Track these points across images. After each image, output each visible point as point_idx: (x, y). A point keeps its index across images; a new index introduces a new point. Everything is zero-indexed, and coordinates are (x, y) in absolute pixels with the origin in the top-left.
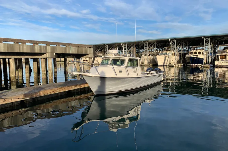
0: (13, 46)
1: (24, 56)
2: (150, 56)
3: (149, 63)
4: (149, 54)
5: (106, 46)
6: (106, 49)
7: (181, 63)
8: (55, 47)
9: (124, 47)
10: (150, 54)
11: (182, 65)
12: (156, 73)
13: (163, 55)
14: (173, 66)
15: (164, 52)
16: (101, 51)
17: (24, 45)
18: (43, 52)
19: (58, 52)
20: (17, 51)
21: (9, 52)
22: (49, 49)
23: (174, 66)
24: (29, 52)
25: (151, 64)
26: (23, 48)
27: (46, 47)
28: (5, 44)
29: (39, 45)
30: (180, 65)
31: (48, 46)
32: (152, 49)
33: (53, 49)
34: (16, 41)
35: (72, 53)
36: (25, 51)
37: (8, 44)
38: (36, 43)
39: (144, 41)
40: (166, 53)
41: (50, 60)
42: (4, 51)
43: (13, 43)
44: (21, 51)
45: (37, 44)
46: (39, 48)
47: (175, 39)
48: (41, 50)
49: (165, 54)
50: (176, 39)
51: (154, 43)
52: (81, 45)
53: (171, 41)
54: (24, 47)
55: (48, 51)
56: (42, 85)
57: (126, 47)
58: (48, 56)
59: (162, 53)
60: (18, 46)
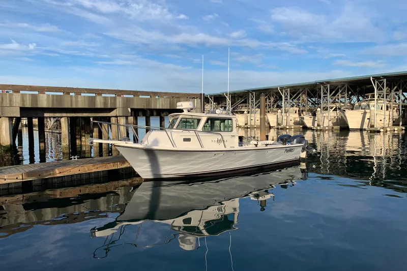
0: (60, 99)
1: (83, 113)
2: (336, 111)
3: (334, 124)
4: (334, 108)
5: (252, 94)
6: (252, 99)
7: (401, 124)
8: (130, 98)
9: (285, 94)
10: (336, 108)
11: (402, 130)
12: (283, 144)
13: (362, 109)
14: (379, 132)
15: (364, 104)
16: (245, 102)
17: (79, 96)
18: (109, 106)
19: (135, 107)
20: (67, 105)
21: (55, 107)
22: (119, 102)
23: (382, 130)
24: (86, 106)
25: (338, 127)
26: (77, 101)
27: (115, 98)
28: (48, 95)
29: (103, 95)
30: (396, 129)
31: (118, 97)
32: (340, 97)
33: (127, 102)
34: (67, 91)
35: (161, 108)
36: (80, 106)
37: (53, 95)
38: (99, 92)
39: (322, 83)
40: (369, 105)
41: (122, 120)
42: (48, 107)
43: (62, 94)
44: (74, 106)
45: (100, 94)
46: (102, 101)
47: (382, 76)
48: (105, 103)
49: (366, 107)
50: (385, 77)
51: (343, 87)
52: (178, 94)
53: (376, 82)
54: (79, 100)
55: (118, 106)
56: (76, 159)
57: (287, 94)
58: (119, 113)
59: (360, 106)
60: (69, 99)
